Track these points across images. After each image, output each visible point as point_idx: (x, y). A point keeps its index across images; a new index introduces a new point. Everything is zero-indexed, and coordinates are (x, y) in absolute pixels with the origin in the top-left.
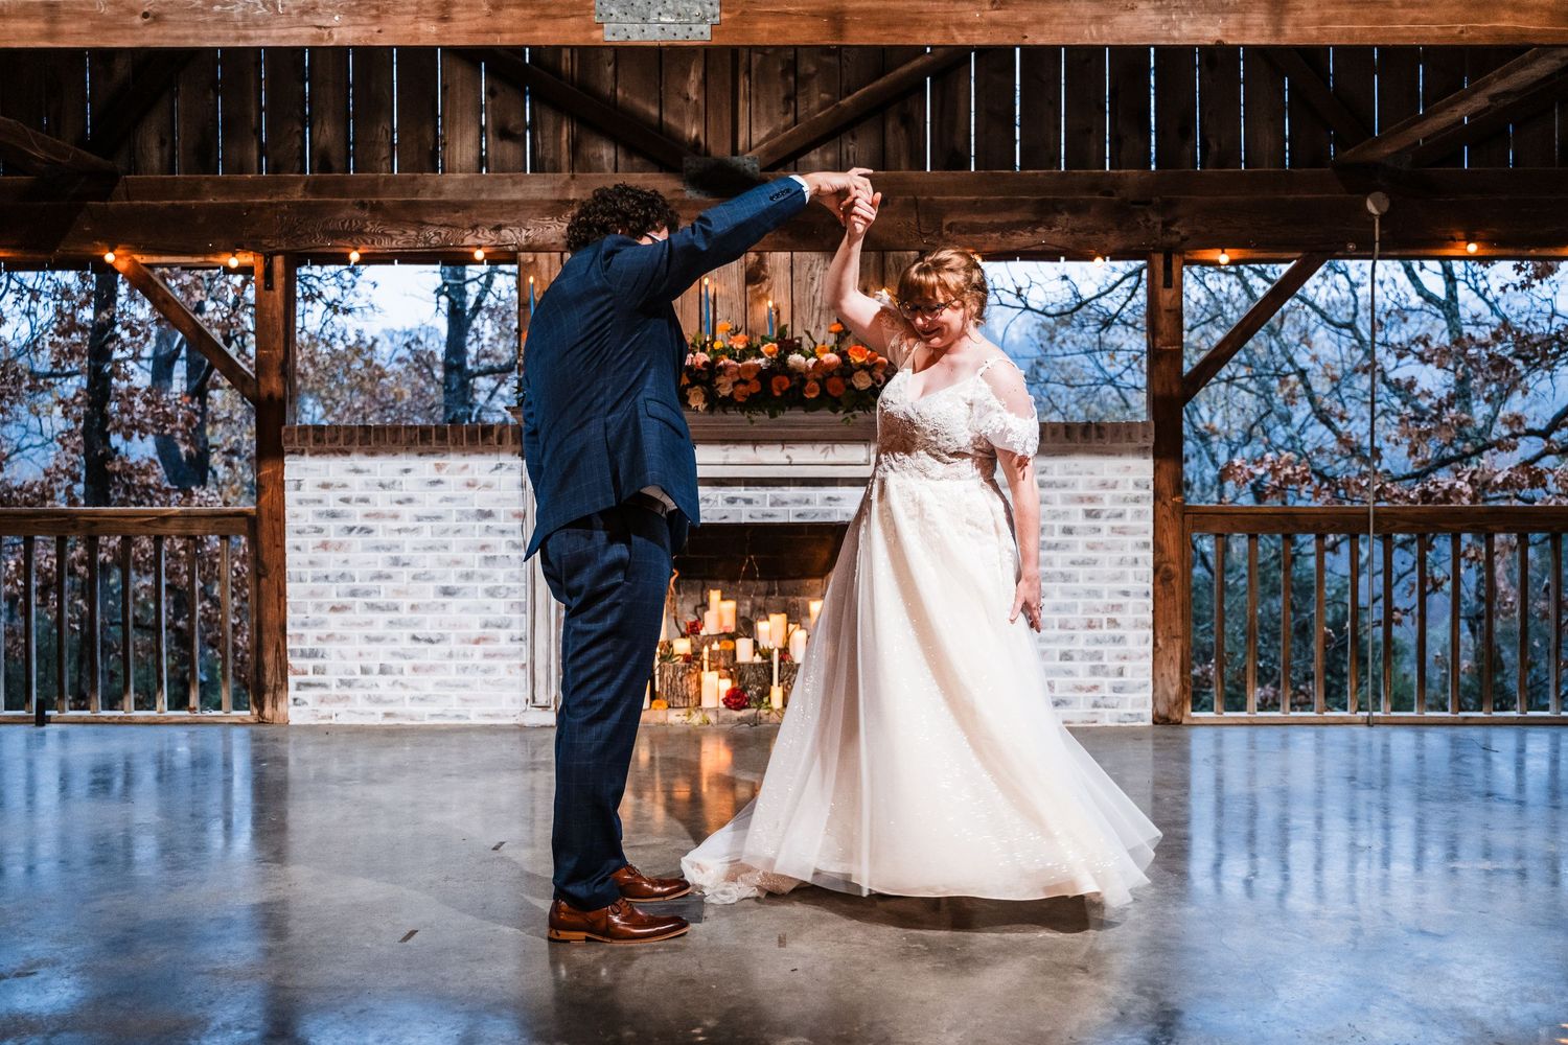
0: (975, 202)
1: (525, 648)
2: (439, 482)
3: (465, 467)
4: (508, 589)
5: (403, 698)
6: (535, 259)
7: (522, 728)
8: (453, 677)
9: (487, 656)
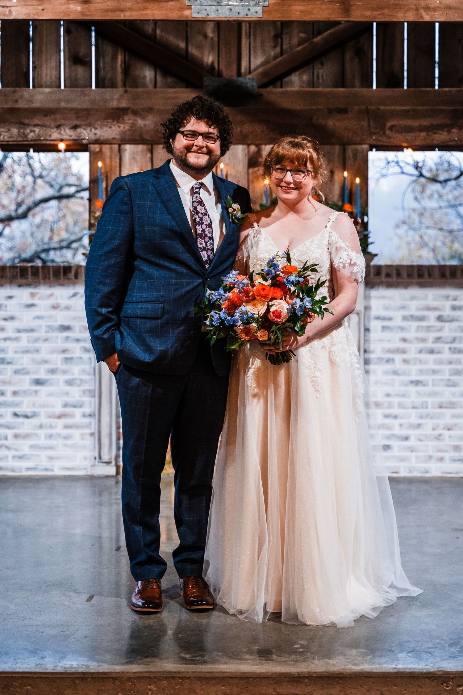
0: (409, 111)
1: (93, 422)
2: (32, 305)
3: (52, 295)
4: (81, 380)
5: (7, 457)
6: (101, 149)
7: (92, 478)
8: (42, 441)
9: (66, 427)
